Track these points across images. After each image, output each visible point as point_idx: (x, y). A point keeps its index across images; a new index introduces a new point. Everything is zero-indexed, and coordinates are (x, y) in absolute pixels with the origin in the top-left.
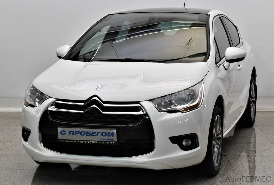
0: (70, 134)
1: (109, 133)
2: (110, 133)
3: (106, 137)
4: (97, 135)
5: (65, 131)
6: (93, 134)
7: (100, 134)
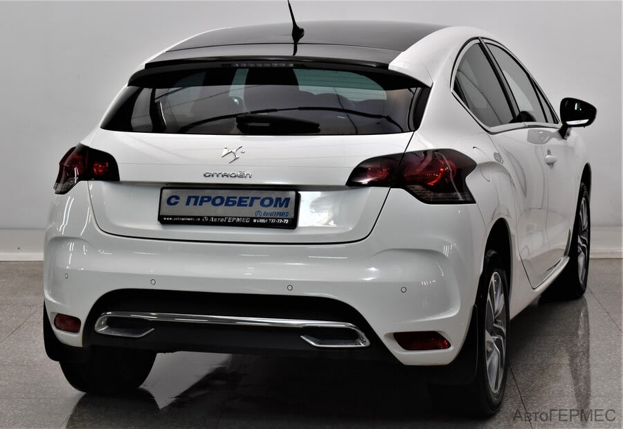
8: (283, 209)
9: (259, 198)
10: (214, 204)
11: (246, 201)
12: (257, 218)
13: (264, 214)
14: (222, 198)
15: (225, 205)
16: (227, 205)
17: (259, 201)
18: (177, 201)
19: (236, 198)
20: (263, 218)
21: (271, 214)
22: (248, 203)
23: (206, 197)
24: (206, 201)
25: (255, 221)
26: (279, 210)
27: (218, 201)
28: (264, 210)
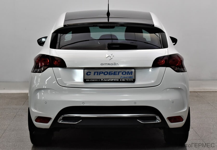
8: (130, 76)
9: (121, 72)
10: (104, 74)
11: (116, 73)
12: (121, 79)
13: (124, 78)
14: (107, 72)
15: (109, 75)
16: (109, 74)
17: (121, 73)
18: (90, 74)
19: (112, 72)
20: (124, 79)
21: (126, 77)
22: (117, 74)
23: (101, 72)
24: (101, 73)
25: (121, 80)
26: (129, 76)
27: (106, 73)
28: (123, 76)
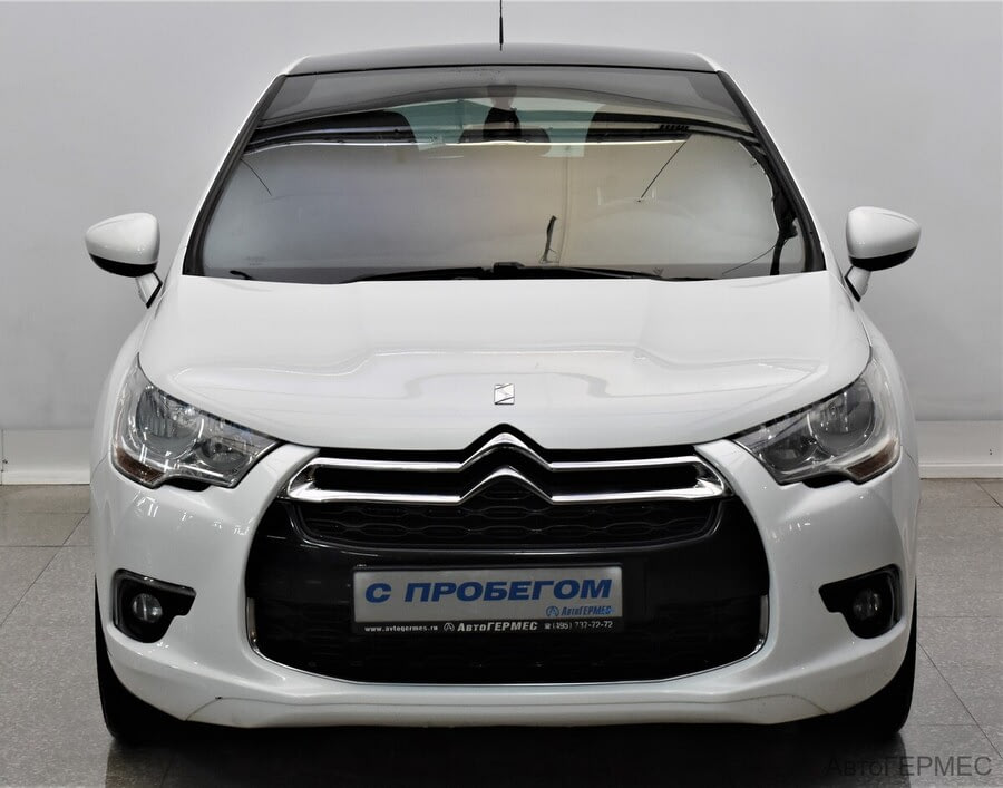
0: (409, 597)
1: (589, 583)
2: (592, 582)
3: (576, 603)
4: (536, 595)
5: (386, 587)
6: (516, 591)
7: (547, 591)
